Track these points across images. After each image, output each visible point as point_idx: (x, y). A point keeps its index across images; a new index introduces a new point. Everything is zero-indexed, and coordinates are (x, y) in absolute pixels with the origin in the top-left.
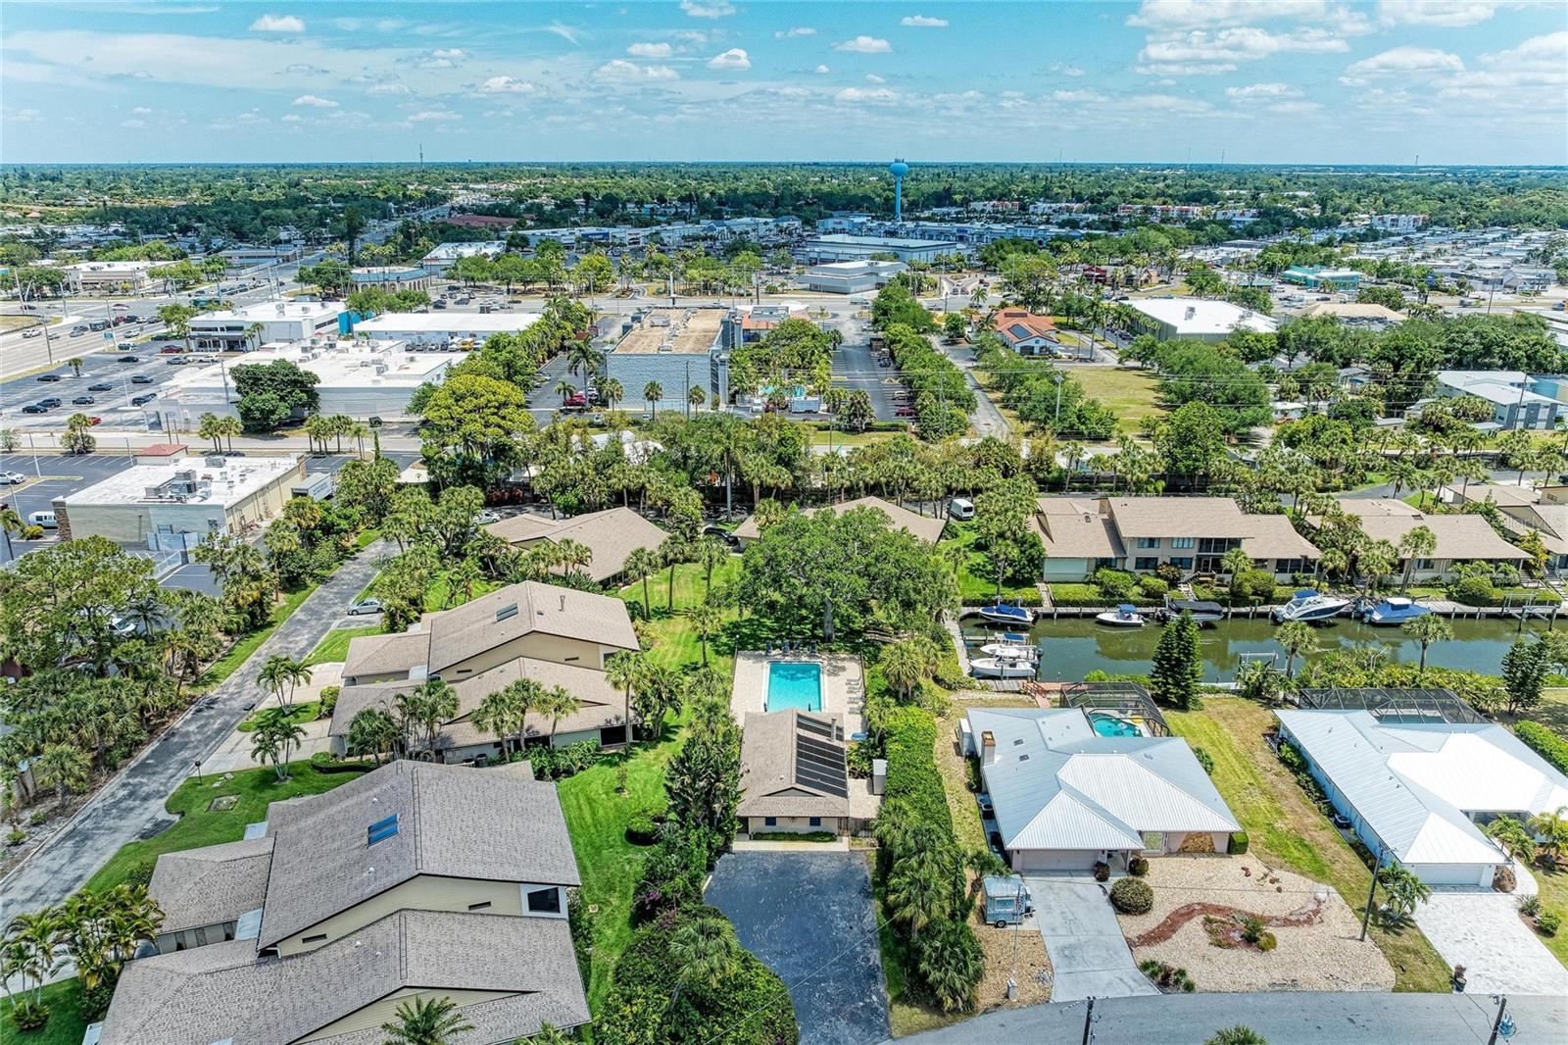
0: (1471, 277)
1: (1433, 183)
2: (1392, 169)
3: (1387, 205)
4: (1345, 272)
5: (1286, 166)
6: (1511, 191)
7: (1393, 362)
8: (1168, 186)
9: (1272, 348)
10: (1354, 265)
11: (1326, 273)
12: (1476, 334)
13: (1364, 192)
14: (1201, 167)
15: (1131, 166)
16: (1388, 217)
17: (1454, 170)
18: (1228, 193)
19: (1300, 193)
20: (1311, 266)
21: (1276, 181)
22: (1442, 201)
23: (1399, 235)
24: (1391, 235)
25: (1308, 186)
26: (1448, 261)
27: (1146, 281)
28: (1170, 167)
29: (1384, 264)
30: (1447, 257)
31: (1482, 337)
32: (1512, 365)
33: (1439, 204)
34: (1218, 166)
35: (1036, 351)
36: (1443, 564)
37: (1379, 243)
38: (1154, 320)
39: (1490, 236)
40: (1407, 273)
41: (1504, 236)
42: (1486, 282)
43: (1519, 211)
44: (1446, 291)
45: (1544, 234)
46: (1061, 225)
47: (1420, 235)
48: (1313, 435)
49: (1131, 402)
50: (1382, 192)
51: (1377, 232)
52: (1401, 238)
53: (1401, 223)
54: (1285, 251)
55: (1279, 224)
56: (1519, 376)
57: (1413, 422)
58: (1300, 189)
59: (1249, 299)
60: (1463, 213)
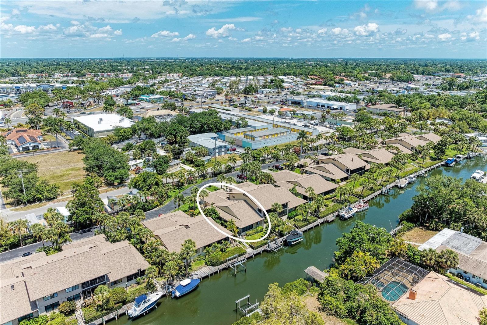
0: (195, 95)
1: (182, 63)
2: (172, 59)
3: (171, 70)
4: (158, 96)
5: (142, 58)
6: (202, 65)
7: (174, 135)
8: (105, 66)
9: (131, 134)
10: (161, 93)
11: (152, 97)
12: (198, 121)
13: (165, 66)
14: (117, 59)
15: (94, 59)
16: (171, 74)
17: (188, 59)
18: (124, 67)
19: (146, 67)
20: (148, 94)
21: (139, 63)
22: (185, 68)
23: (175, 80)
24: (172, 80)
25: (148, 65)
26: (188, 89)
27: (89, 105)
28: (107, 59)
29: (170, 92)
30: (189, 87)
31: (200, 122)
32: (211, 130)
33: (185, 70)
34: (123, 58)
35: (31, 148)
36: (201, 250)
37: (169, 83)
38: (85, 126)
39: (199, 79)
40: (177, 94)
41: (202, 79)
42: (199, 96)
43: (204, 71)
44: (189, 100)
45: (212, 78)
46: (61, 83)
47: (180, 80)
48: (144, 181)
49: (72, 170)
50: (169, 66)
51: (168, 80)
52: (175, 81)
53: (175, 76)
54: (138, 89)
55: (139, 78)
56: (213, 135)
57: (183, 160)
58: (146, 66)
59: (124, 111)
60: (191, 72)
